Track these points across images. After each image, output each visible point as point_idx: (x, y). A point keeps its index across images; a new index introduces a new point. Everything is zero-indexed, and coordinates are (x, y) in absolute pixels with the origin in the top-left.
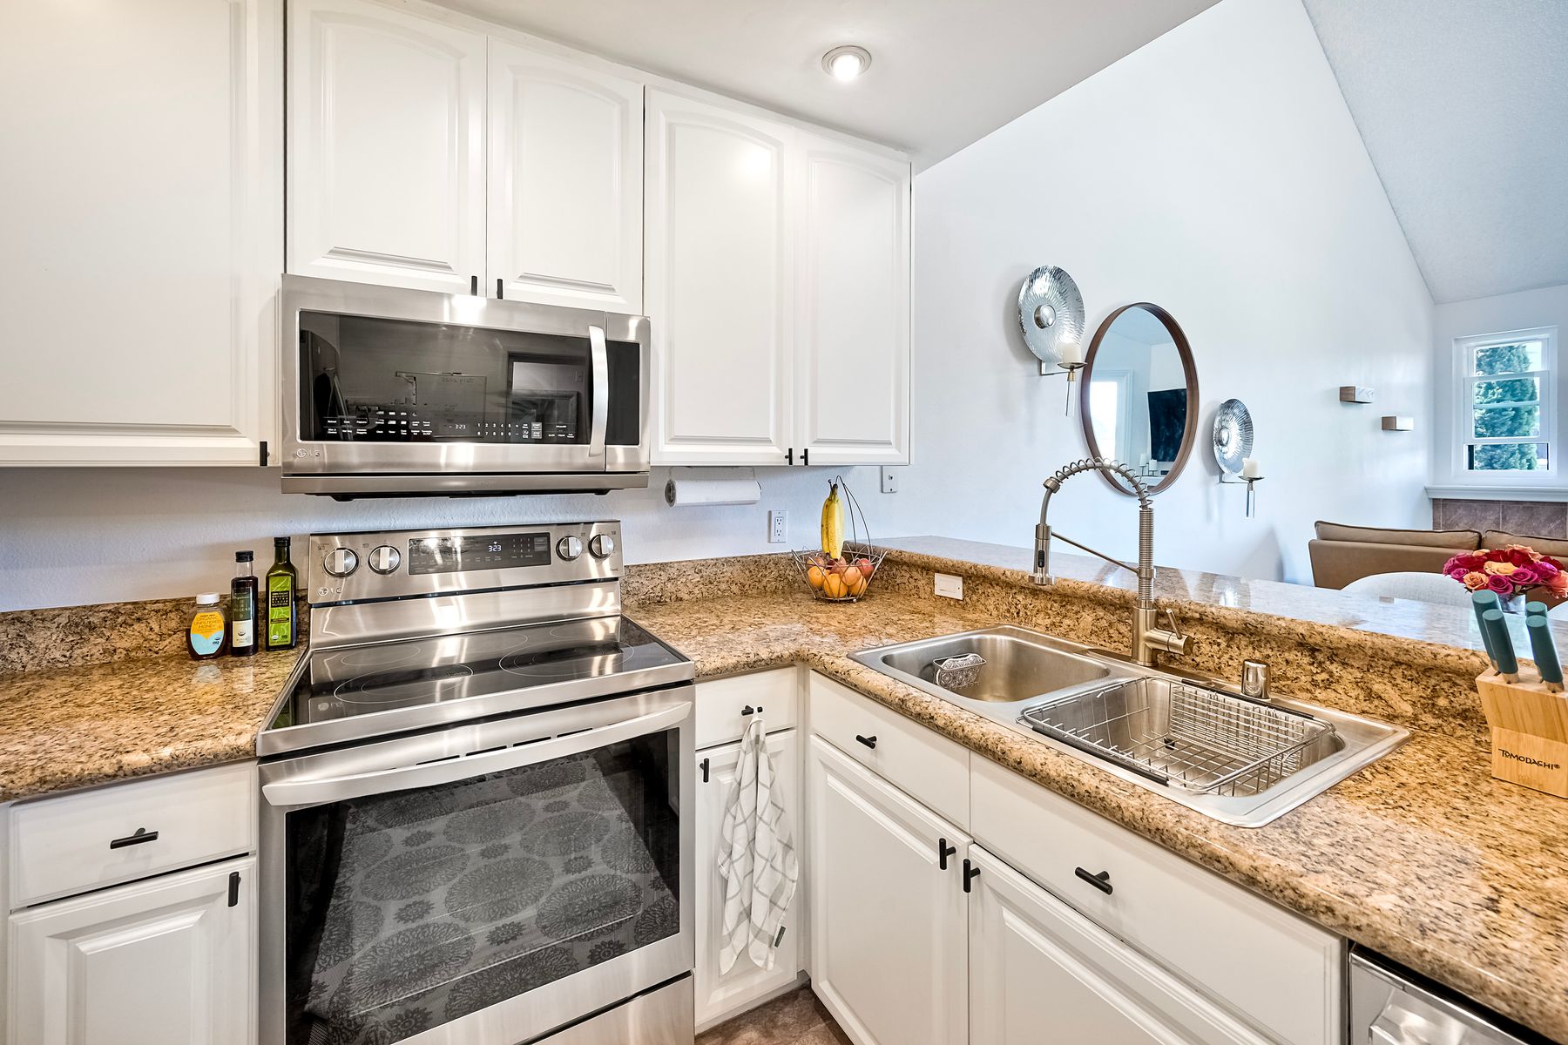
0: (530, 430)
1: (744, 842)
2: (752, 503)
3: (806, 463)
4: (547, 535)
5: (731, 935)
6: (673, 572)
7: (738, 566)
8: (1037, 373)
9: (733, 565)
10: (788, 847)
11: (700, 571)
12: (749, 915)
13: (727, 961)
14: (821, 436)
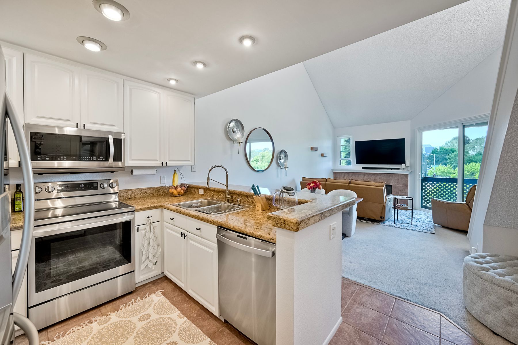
0: (93, 158)
1: (147, 244)
2: (155, 174)
3: (167, 165)
4: (97, 183)
5: (144, 262)
6: (134, 191)
7: (152, 189)
8: (233, 143)
9: (150, 189)
10: (158, 245)
11: (141, 191)
12: (148, 258)
13: (143, 267)
14: (171, 159)
